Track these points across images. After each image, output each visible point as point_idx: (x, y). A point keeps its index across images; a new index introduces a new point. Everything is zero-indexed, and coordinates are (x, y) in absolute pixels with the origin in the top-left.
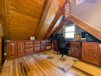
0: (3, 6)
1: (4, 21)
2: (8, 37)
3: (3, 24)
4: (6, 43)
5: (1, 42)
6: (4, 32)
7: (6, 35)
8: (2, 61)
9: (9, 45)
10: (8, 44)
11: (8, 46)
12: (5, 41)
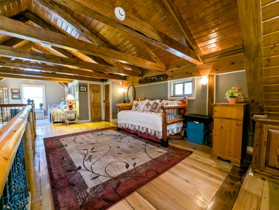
0: (252, 18)
1: (254, 60)
2: (260, 105)
3: (250, 70)
4: (254, 122)
5: (242, 119)
6: (251, 92)
7: (256, 101)
8: (241, 168)
9: (262, 132)
10: (261, 127)
11: (261, 135)
12: (252, 115)
